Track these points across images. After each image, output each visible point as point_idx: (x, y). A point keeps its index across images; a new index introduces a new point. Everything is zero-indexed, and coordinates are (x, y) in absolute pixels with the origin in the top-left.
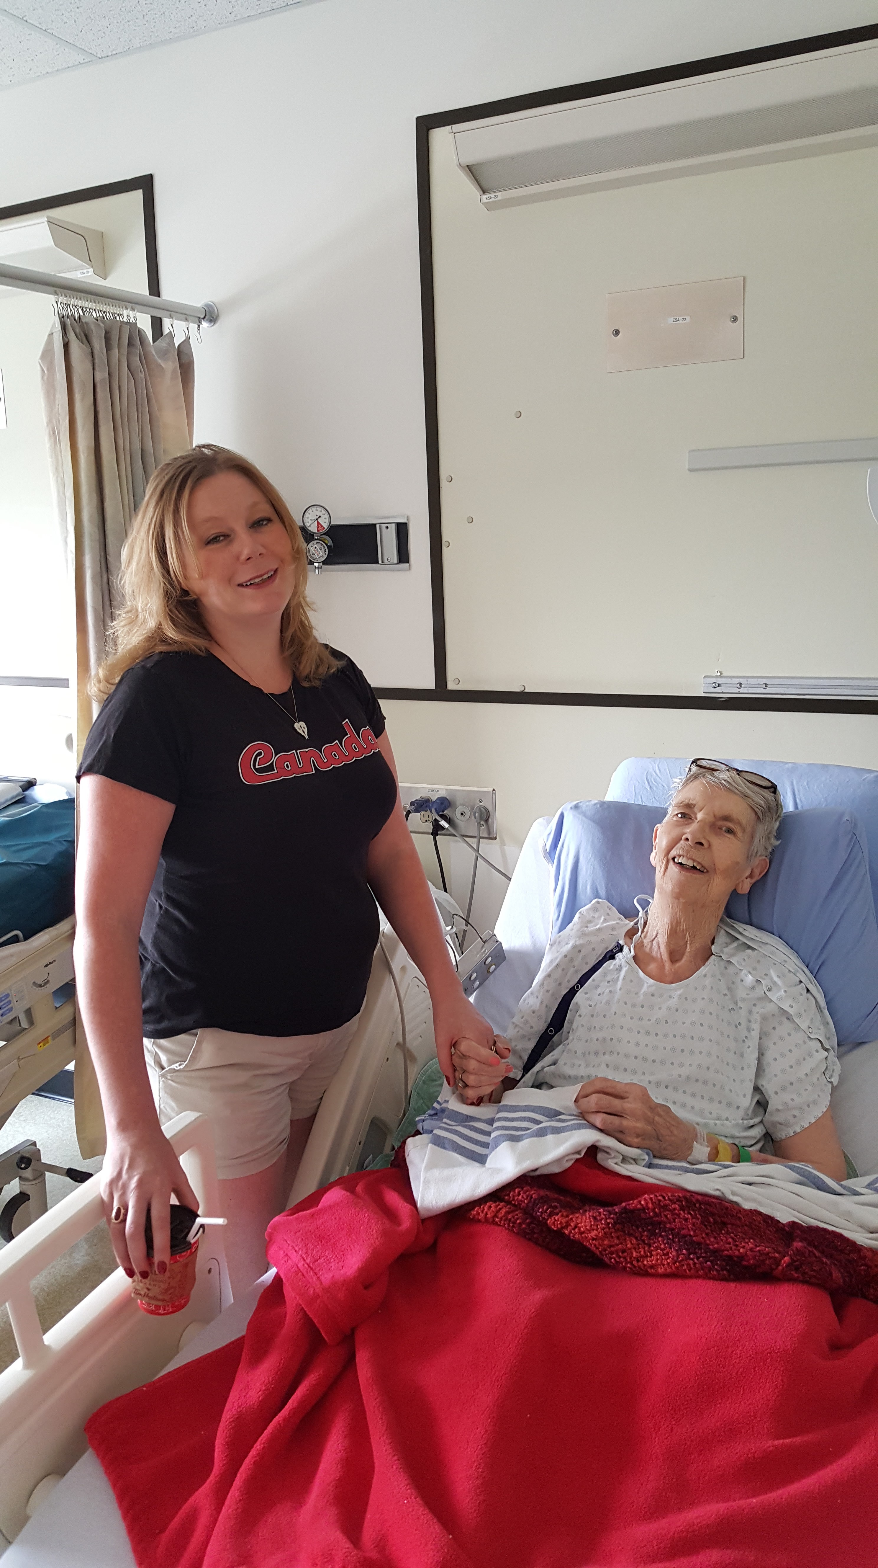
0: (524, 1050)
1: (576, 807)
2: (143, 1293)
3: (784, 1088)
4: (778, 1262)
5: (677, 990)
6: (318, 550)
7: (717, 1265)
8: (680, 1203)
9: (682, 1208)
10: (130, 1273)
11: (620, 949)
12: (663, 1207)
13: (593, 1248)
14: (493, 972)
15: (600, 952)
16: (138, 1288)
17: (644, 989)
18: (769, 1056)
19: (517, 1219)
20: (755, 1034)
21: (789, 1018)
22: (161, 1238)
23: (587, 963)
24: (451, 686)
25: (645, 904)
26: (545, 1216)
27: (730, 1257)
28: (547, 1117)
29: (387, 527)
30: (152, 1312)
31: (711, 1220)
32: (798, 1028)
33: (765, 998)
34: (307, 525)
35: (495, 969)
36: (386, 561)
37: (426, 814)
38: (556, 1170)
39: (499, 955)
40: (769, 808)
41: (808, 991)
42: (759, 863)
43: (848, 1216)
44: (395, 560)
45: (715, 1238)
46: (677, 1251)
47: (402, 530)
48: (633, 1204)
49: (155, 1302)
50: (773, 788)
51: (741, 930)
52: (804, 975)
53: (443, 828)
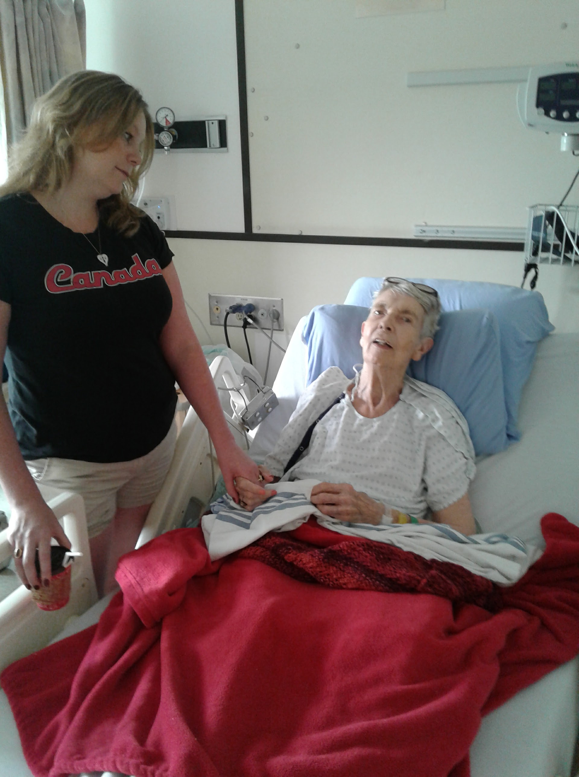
0: (284, 460)
1: (322, 309)
2: (38, 598)
3: (438, 481)
4: (419, 582)
5: (376, 423)
6: (166, 138)
7: (383, 583)
8: (363, 547)
9: (364, 550)
10: (29, 587)
11: (343, 396)
12: (352, 549)
13: (310, 572)
14: (271, 411)
15: (332, 399)
16: (35, 596)
17: (357, 422)
18: (430, 463)
19: (267, 556)
20: (423, 448)
21: (444, 439)
22: (45, 565)
23: (324, 407)
24: (255, 231)
25: (359, 369)
26: (283, 554)
27: (390, 579)
28: (286, 498)
29: (213, 123)
30: (45, 609)
31: (382, 557)
32: (449, 445)
33: (430, 427)
34: (159, 121)
35: (272, 410)
36: (212, 146)
37: (240, 314)
38: (292, 528)
39: (274, 401)
40: (433, 306)
41: (457, 423)
42: (427, 342)
43: (469, 557)
44: (218, 145)
45: (383, 567)
46: (359, 574)
47: (222, 125)
48: (336, 547)
49: (45, 603)
50: (435, 294)
51: (420, 386)
52: (455, 413)
53: (249, 324)
